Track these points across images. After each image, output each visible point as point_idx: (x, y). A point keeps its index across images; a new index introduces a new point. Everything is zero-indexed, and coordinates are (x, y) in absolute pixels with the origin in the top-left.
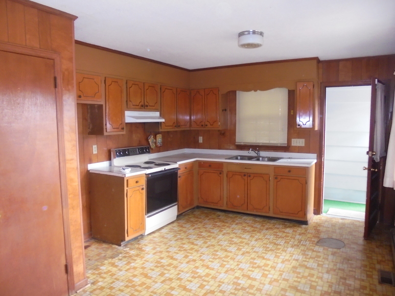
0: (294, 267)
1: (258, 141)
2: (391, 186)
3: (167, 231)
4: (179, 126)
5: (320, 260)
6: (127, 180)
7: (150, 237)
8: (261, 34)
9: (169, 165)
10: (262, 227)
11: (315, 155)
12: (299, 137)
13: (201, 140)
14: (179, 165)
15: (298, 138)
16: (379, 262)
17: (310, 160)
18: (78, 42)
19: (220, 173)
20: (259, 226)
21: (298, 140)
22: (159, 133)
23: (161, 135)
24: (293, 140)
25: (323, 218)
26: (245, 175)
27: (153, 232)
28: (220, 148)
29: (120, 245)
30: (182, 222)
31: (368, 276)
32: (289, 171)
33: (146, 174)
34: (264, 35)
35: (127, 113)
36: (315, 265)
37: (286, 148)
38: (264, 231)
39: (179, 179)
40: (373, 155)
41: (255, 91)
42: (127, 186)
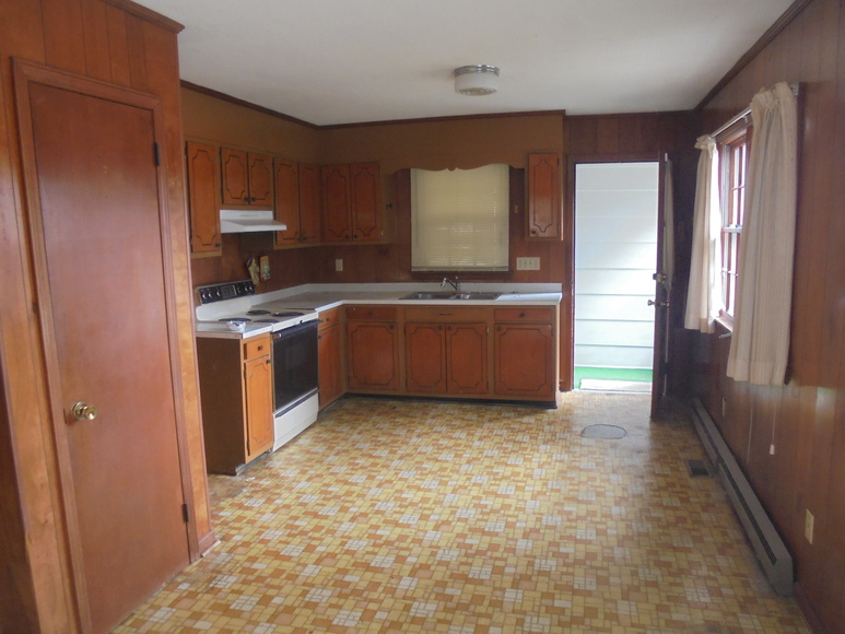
0: (561, 472)
1: (454, 264)
2: (696, 328)
3: (308, 441)
4: (305, 239)
5: (597, 456)
6: (245, 346)
7: (283, 454)
8: (496, 71)
9: (301, 314)
10: (480, 419)
11: (559, 286)
12: (529, 254)
13: (339, 265)
14: (320, 313)
15: (529, 256)
16: (683, 449)
17: (550, 294)
18: (186, 85)
19: (392, 327)
20: (475, 417)
21: (528, 259)
22: (263, 255)
23: (267, 257)
24: (518, 259)
25: (576, 396)
26: (440, 328)
27: (284, 447)
28: (379, 280)
29: (234, 474)
30: (329, 423)
31: (672, 469)
32: (522, 315)
33: (271, 333)
34: (501, 73)
35: (224, 214)
36: (592, 465)
37: (508, 275)
38: (487, 425)
39: (319, 341)
40: (663, 279)
41: (452, 169)
42: (245, 357)
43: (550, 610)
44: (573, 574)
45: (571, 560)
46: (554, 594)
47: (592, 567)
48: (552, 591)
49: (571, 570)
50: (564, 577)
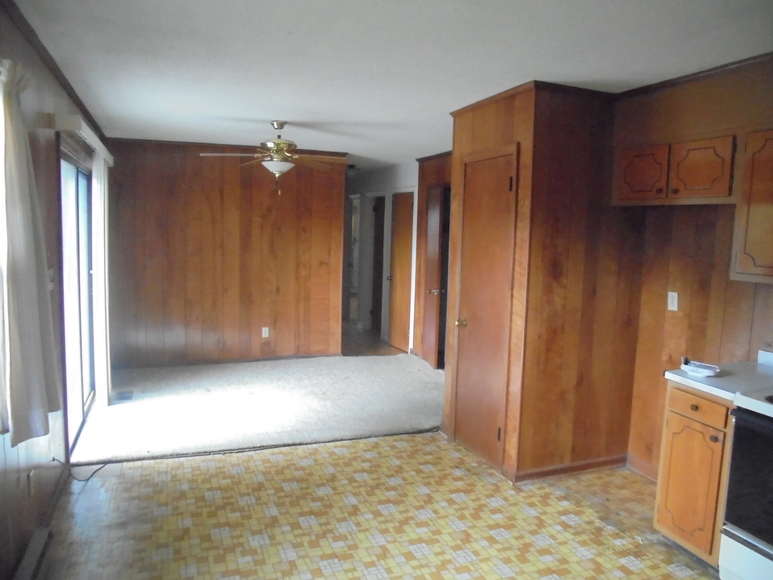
43: (241, 510)
44: (232, 538)
45: (239, 550)
46: (243, 519)
47: (217, 548)
48: (245, 521)
49: (235, 541)
50: (239, 533)
